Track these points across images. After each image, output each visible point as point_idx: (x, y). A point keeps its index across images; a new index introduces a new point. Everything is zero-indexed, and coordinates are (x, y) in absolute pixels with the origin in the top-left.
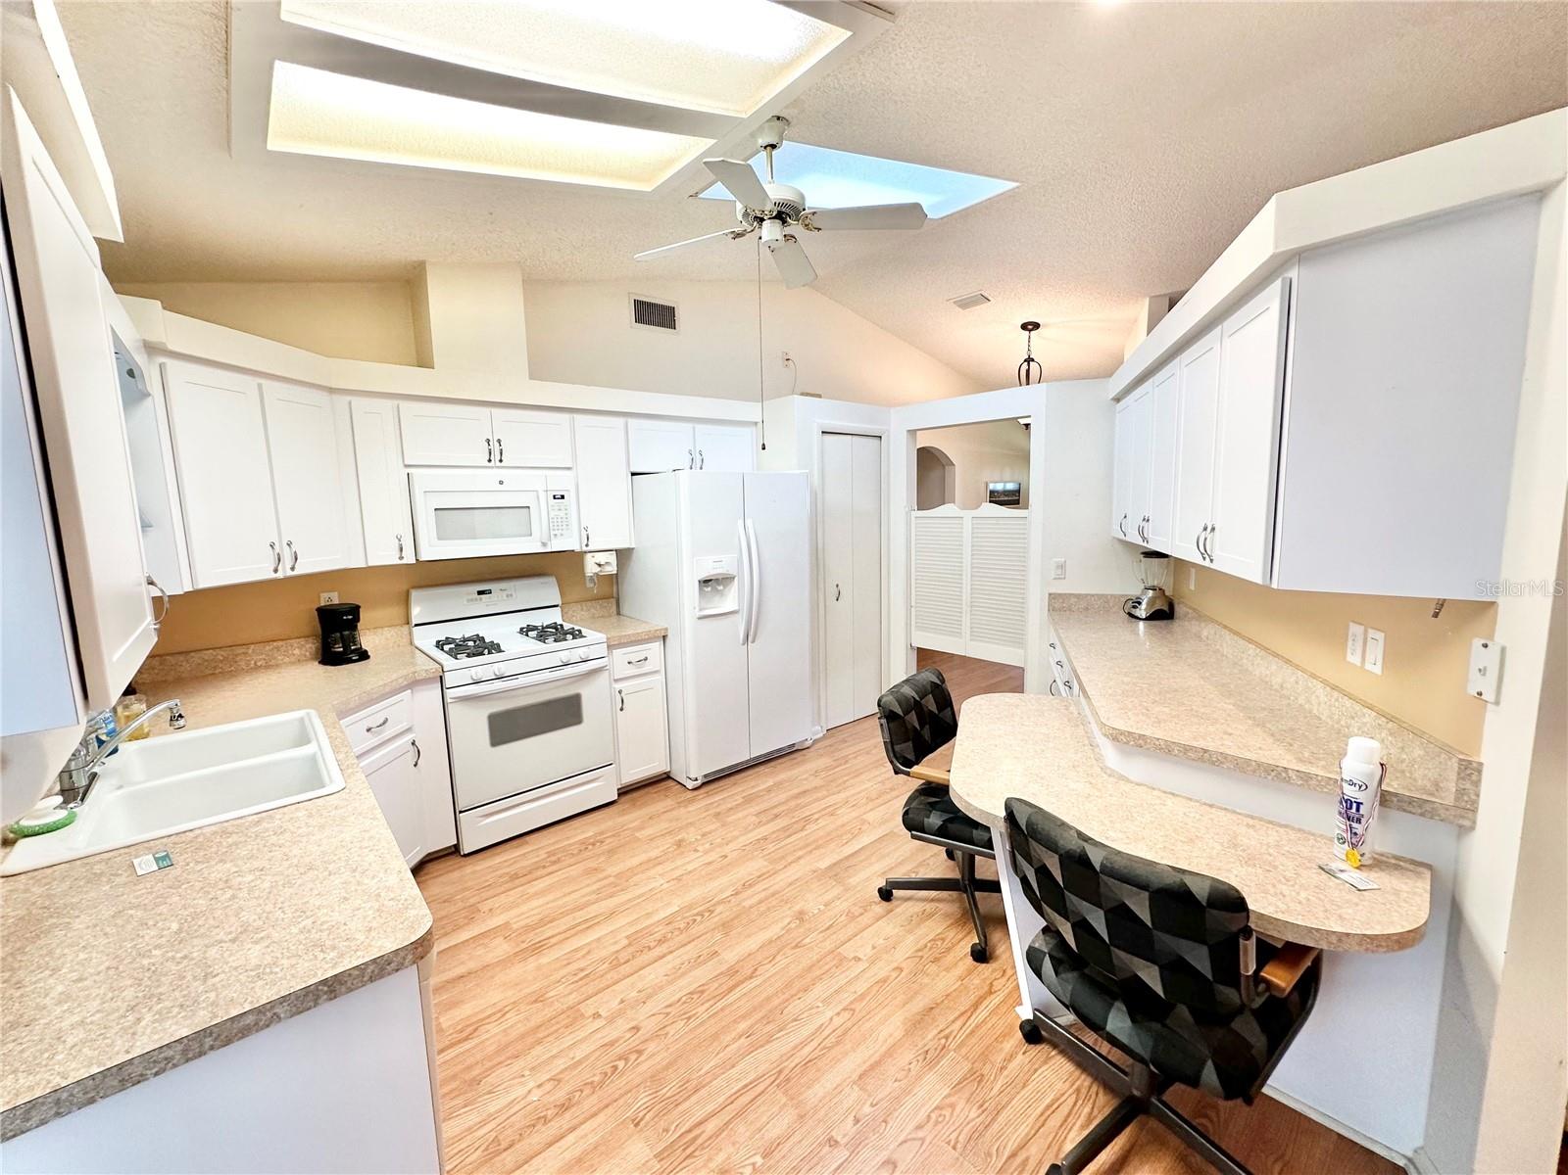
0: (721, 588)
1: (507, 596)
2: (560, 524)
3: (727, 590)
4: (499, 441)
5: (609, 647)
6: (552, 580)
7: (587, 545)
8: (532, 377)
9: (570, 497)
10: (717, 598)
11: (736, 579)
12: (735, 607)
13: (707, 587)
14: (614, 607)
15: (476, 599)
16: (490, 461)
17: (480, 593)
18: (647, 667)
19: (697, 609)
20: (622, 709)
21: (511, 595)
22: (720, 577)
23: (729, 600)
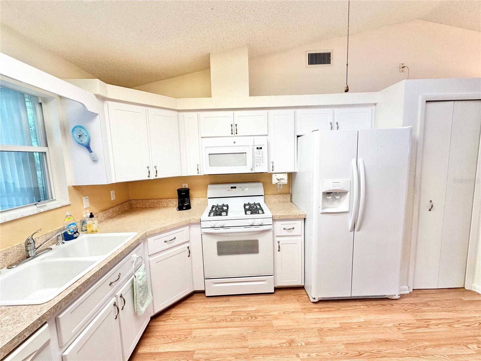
0: (338, 197)
1: (242, 189)
2: (259, 160)
3: (342, 199)
4: (236, 125)
5: (274, 220)
6: (261, 184)
7: (273, 170)
8: (250, 95)
9: (265, 149)
10: (336, 203)
11: (348, 193)
12: (346, 209)
13: (328, 196)
14: (290, 198)
15: (230, 190)
16: (232, 134)
17: (232, 188)
18: (294, 232)
19: (321, 208)
20: (279, 251)
21: (244, 189)
22: (338, 192)
23: (343, 205)
